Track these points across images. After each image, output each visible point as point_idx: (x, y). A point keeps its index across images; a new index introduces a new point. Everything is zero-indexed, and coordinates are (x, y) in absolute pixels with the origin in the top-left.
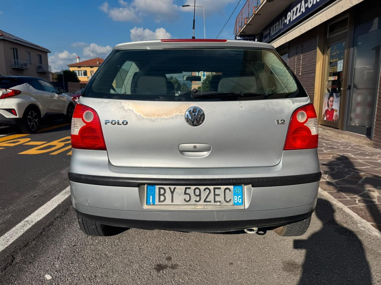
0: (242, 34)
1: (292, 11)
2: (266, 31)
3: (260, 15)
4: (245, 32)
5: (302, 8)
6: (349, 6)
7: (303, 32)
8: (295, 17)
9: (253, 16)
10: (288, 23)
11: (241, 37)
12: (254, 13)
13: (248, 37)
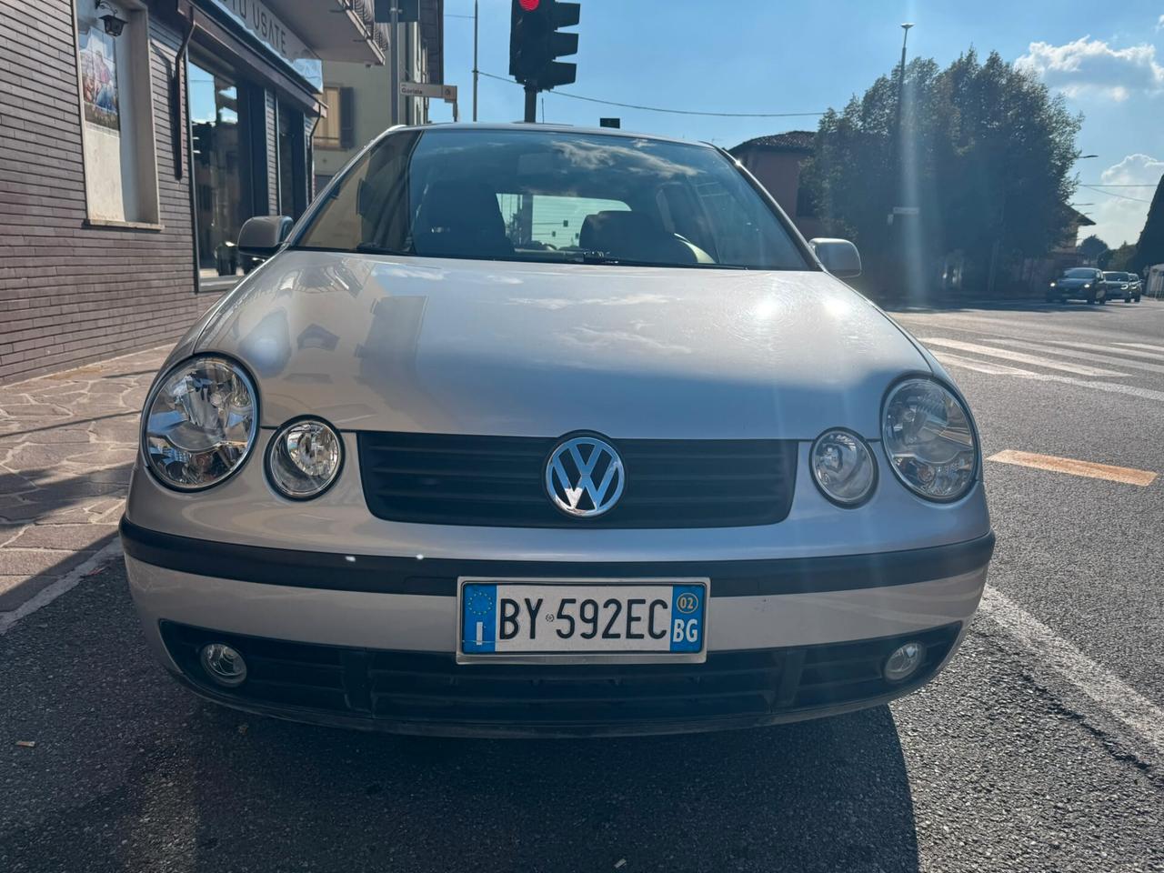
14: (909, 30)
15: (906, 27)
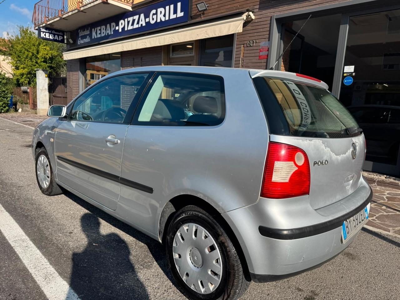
0: (49, 26)
1: (126, 20)
2: (84, 31)
3: (85, 12)
4: (54, 26)
5: (142, 21)
6: (205, 37)
7: (148, 46)
8: (130, 27)
9: (76, 11)
10: (120, 31)
11: (46, 29)
12: (79, 9)
13: (55, 32)
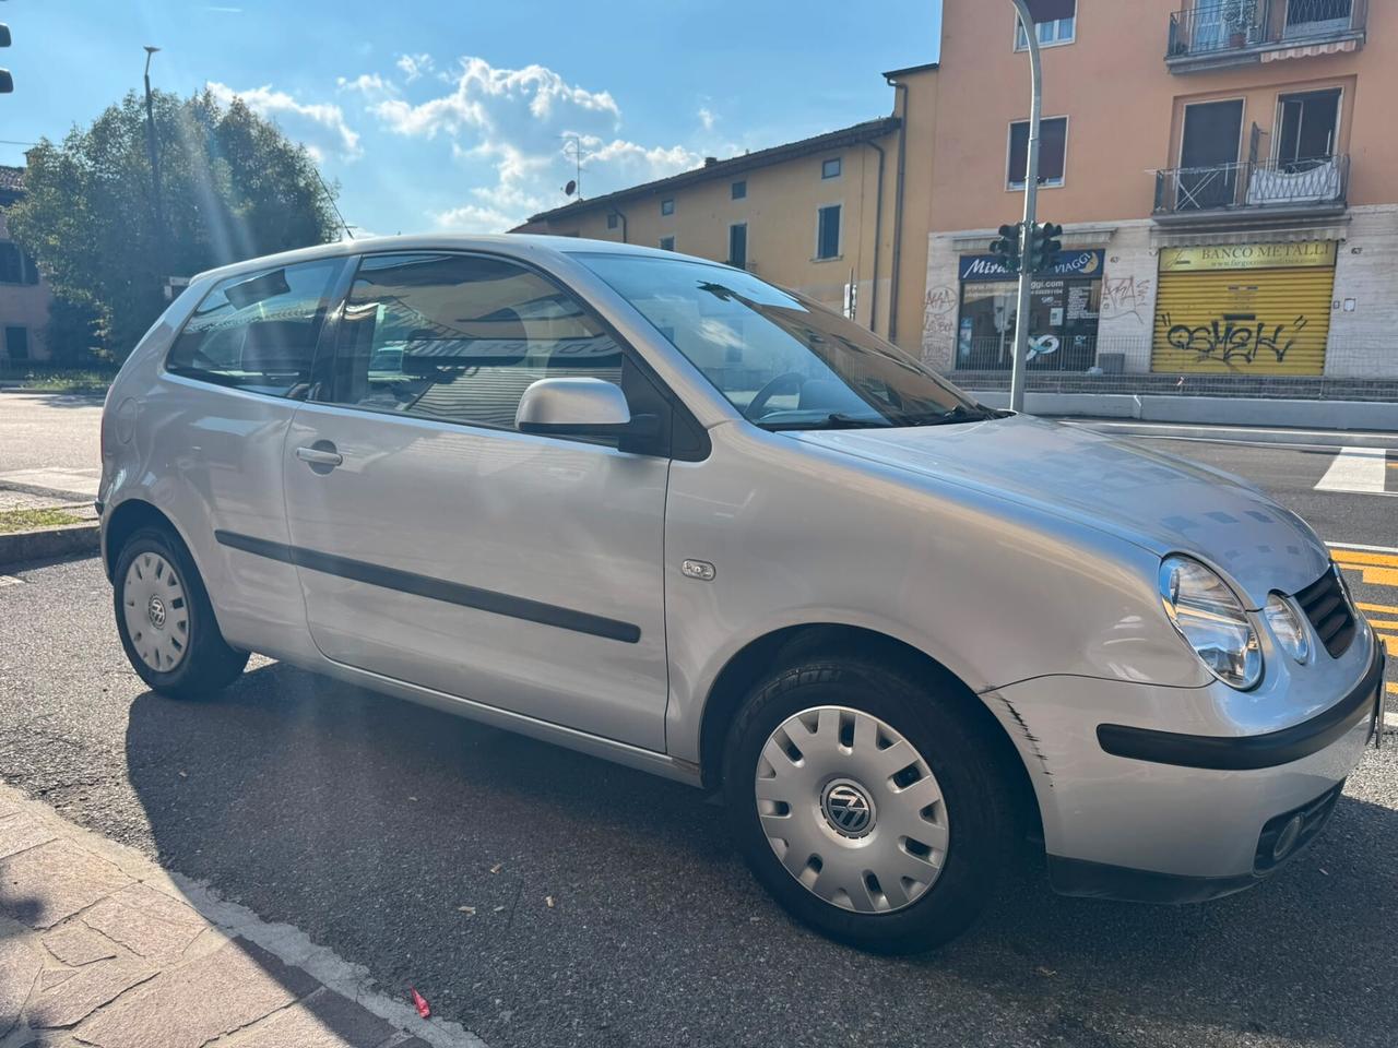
14: (153, 54)
15: (150, 50)
